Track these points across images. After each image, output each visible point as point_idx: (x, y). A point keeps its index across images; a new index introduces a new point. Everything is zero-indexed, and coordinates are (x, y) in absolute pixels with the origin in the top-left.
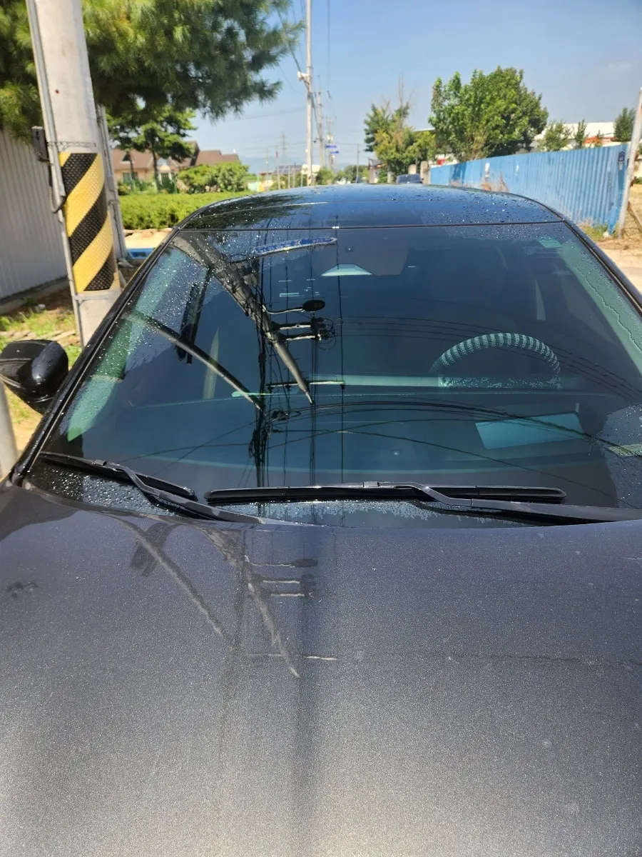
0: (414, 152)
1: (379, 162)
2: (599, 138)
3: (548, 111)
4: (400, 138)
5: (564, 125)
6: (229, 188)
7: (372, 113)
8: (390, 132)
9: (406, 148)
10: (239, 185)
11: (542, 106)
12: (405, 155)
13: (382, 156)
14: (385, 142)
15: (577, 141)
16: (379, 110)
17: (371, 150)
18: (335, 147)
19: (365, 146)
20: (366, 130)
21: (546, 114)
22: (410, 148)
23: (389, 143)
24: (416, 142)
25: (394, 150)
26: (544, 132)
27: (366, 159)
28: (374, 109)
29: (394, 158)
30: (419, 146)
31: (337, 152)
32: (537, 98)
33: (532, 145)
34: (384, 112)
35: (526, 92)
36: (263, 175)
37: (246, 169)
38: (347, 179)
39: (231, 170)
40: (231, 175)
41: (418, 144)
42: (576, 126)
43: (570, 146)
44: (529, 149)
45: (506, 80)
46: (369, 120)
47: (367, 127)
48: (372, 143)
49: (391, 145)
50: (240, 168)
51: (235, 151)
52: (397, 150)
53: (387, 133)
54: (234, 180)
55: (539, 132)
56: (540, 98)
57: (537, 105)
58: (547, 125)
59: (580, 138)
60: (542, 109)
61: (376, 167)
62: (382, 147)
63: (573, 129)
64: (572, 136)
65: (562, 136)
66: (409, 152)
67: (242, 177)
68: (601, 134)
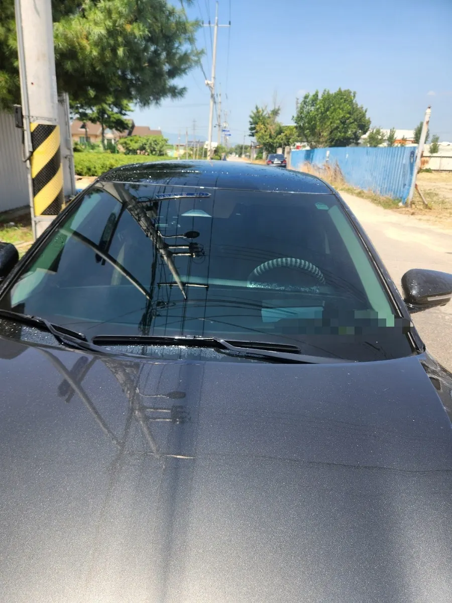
0: (282, 139)
1: (258, 144)
2: (404, 140)
3: (371, 120)
4: (272, 129)
5: (381, 130)
6: (154, 153)
7: (255, 111)
8: (266, 125)
9: (276, 136)
10: (160, 151)
11: (368, 116)
12: (275, 141)
13: (260, 140)
14: (263, 131)
15: (389, 141)
16: (260, 109)
17: (253, 135)
18: (229, 131)
19: (249, 132)
20: (250, 122)
21: (369, 122)
22: (279, 136)
23: (265, 131)
24: (283, 132)
25: (268, 137)
26: (368, 134)
27: (250, 141)
28: (257, 108)
29: (268, 142)
30: (286, 135)
31: (230, 135)
32: (364, 111)
33: (360, 141)
34: (263, 111)
35: (357, 106)
36: (177, 146)
37: (166, 141)
38: (236, 153)
39: (155, 141)
40: (156, 144)
41: (284, 134)
42: (389, 132)
43: (385, 144)
44: (357, 144)
45: (344, 97)
46: (253, 115)
47: (251, 120)
48: (253, 131)
49: (266, 133)
50: (162, 140)
51: (159, 129)
52: (271, 137)
53: (264, 125)
54: (157, 148)
55: (365, 133)
56: (366, 111)
57: (364, 116)
58: (370, 129)
59: (391, 139)
60: (367, 118)
61: (255, 147)
62: (260, 134)
63: (386, 133)
64: (386, 138)
65: (380, 137)
66: (278, 139)
67: (163, 146)
68: (405, 138)
